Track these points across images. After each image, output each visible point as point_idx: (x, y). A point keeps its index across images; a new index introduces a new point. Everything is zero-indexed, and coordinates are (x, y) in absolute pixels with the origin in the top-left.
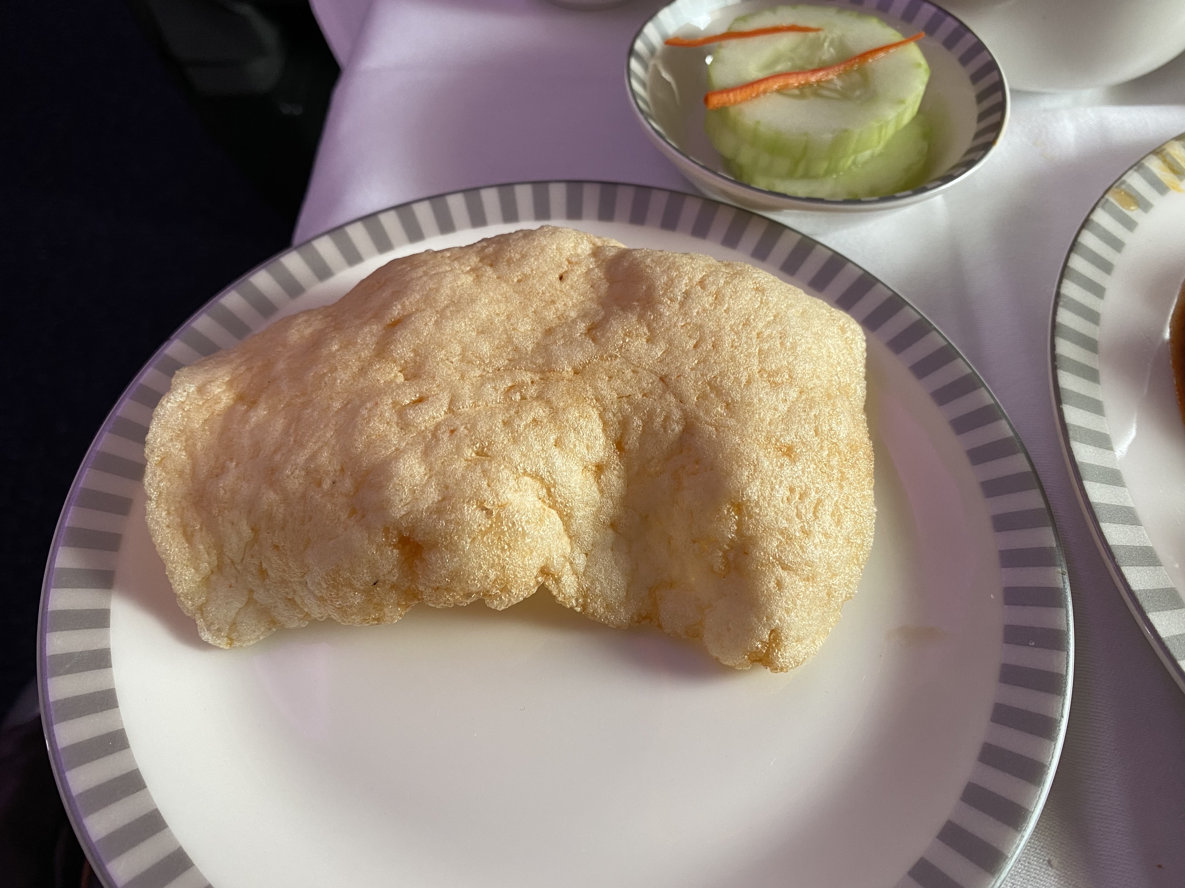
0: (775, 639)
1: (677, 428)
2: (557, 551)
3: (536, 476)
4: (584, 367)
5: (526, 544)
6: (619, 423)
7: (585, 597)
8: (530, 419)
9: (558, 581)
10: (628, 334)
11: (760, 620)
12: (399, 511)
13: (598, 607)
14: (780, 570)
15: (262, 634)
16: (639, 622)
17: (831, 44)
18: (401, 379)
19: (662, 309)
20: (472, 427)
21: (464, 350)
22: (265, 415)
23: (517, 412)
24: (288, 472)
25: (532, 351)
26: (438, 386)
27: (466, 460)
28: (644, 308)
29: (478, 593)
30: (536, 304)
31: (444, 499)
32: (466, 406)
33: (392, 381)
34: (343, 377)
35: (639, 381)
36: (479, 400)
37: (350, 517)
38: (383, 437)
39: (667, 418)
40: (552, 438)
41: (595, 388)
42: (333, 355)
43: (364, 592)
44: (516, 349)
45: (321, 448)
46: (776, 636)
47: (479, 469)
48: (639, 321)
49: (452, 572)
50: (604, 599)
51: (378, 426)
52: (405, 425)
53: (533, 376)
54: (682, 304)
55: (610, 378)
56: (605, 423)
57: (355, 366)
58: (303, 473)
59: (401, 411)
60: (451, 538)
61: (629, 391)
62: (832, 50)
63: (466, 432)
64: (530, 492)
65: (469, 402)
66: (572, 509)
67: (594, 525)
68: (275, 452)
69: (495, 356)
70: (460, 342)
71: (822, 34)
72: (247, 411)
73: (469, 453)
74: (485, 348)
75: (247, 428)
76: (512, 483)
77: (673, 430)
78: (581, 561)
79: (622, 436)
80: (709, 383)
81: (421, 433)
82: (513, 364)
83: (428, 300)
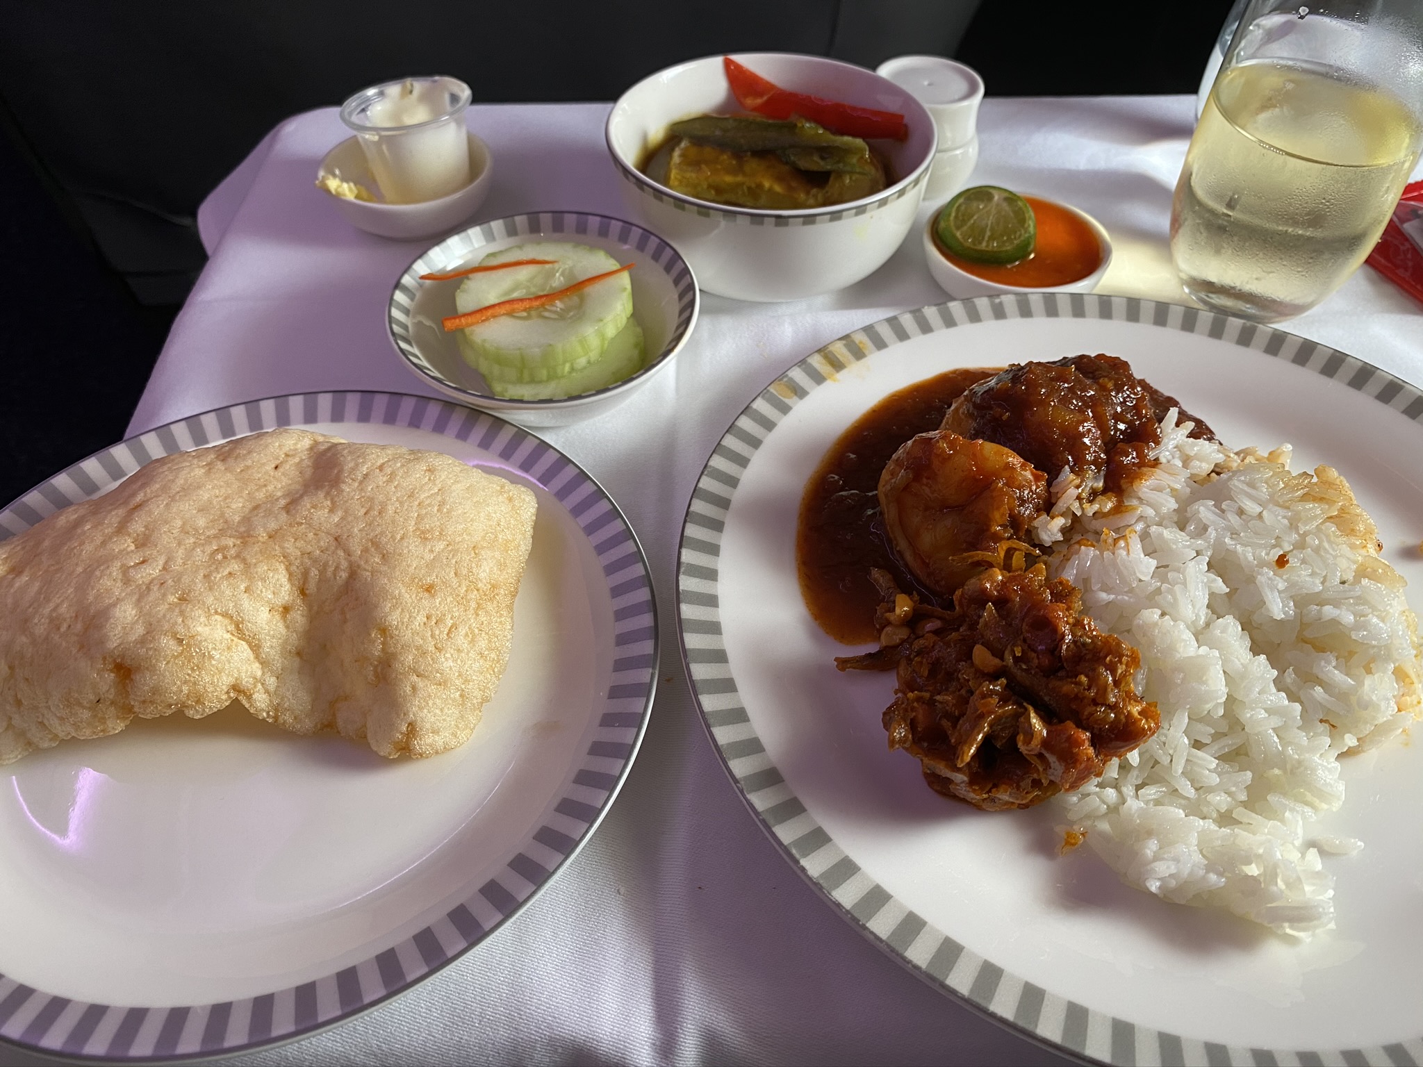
0: (411, 731)
1: (344, 575)
2: (246, 672)
3: (225, 615)
4: (276, 533)
5: (213, 666)
6: (302, 574)
7: (276, 710)
8: (226, 573)
9: (249, 697)
10: (314, 507)
11: (398, 716)
12: (112, 644)
13: (288, 718)
14: (415, 677)
15: (20, 754)
16: (322, 729)
17: (562, 274)
18: (132, 547)
19: (344, 487)
20: (178, 580)
21: (184, 524)
22: (27, 581)
23: (216, 568)
24: (36, 621)
25: (239, 522)
26: (158, 551)
27: (170, 604)
28: (332, 487)
29: (176, 705)
30: (252, 487)
31: (148, 633)
32: (176, 567)
33: (124, 550)
34: (88, 548)
35: (319, 541)
36: (188, 560)
37: (79, 651)
38: (108, 591)
39: (337, 568)
40: (242, 587)
41: (282, 548)
42: (84, 533)
43: (90, 709)
44: (226, 522)
45: (63, 601)
46: (412, 729)
47: (177, 610)
48: (325, 497)
49: (153, 688)
50: (293, 713)
51: (106, 582)
52: (127, 581)
53: (235, 541)
54: (361, 483)
55: (296, 540)
56: (290, 574)
57: (99, 539)
58: (47, 621)
59: (125, 570)
60: (151, 661)
61: (309, 549)
62: (562, 278)
63: (173, 583)
64: (218, 626)
65: (180, 561)
66: (259, 640)
67: (282, 653)
68: (30, 607)
69: (207, 528)
70: (182, 518)
71: (556, 266)
72: (14, 578)
73: (172, 599)
74: (201, 522)
75: (12, 591)
76: (202, 619)
77: (341, 577)
78: (272, 681)
79: (304, 584)
80: (371, 540)
81: (139, 586)
82: (222, 533)
83: (165, 489)
